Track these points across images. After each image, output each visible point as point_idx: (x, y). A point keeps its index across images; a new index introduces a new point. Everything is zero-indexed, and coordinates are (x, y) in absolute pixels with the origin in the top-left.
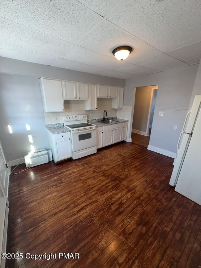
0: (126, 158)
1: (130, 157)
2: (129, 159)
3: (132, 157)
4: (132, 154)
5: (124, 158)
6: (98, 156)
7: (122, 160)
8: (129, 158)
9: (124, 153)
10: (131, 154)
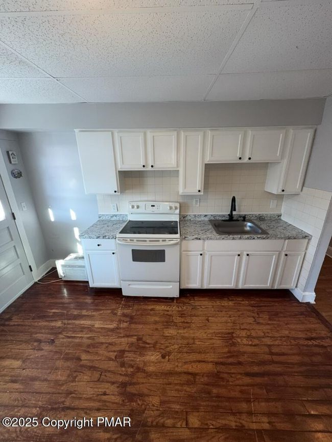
0: (240, 363)
1: (256, 369)
2: (248, 374)
3: (262, 375)
4: (276, 358)
5: (231, 360)
6: (174, 309)
7: (217, 363)
8: (249, 369)
9: (249, 337)
10: (272, 354)
